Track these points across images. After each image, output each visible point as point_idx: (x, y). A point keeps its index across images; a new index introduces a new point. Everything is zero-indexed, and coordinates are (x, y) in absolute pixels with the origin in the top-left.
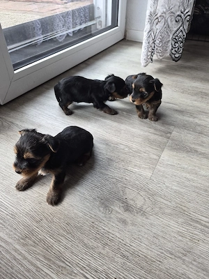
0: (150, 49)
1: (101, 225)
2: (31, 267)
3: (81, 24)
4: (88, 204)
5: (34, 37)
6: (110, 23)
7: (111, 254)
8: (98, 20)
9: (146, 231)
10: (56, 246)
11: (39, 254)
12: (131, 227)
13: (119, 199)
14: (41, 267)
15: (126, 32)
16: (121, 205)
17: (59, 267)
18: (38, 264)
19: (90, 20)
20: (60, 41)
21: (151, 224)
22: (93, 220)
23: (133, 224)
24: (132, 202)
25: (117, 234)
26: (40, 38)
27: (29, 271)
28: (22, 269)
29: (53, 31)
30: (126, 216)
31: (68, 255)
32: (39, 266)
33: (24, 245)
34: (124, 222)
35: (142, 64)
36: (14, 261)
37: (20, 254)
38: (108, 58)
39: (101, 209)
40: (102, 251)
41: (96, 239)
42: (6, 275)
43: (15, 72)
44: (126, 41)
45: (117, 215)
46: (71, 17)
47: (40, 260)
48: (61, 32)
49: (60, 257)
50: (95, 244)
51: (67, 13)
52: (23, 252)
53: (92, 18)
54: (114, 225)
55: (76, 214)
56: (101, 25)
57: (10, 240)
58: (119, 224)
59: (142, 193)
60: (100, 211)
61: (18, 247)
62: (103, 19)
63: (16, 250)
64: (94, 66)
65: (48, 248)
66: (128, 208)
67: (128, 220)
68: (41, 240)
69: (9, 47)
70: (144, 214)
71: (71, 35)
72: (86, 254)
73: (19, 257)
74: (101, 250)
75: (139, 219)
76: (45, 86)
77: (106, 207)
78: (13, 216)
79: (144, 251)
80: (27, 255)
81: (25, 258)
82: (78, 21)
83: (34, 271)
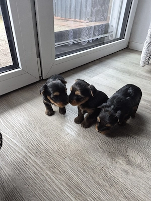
0: (148, 55)
1: (108, 170)
2: (57, 189)
3: (98, 35)
4: (99, 154)
5: (68, 40)
6: (119, 36)
7: (116, 193)
8: (111, 34)
9: (144, 182)
10: (75, 178)
11: (63, 181)
12: (131, 177)
13: (123, 155)
14: (64, 191)
15: (129, 43)
16: (124, 159)
17: (77, 193)
18: (62, 188)
19: (105, 34)
20: (83, 45)
21: (148, 178)
22: (103, 166)
23: (133, 175)
24: (132, 159)
25: (121, 180)
26: (71, 41)
27: (55, 191)
28: (51, 188)
29: (79, 38)
30: (127, 168)
31: (83, 186)
32: (63, 189)
33: (53, 173)
34: (127, 172)
35: (141, 65)
36: (45, 182)
37: (50, 178)
38: (115, 58)
39: (109, 159)
40: (109, 190)
41: (105, 180)
42: (40, 191)
43: (56, 59)
44: (128, 49)
45: (121, 166)
46: (93, 30)
47: (63, 186)
48: (85, 39)
49: (78, 187)
50: (104, 183)
51: (91, 27)
52: (52, 177)
53: (106, 32)
54: (118, 173)
55: (90, 159)
56: (112, 37)
57: (43, 167)
58: (122, 173)
59: (141, 154)
60: (108, 160)
61: (49, 173)
62: (114, 33)
63: (47, 175)
64: (105, 63)
65: (70, 178)
66: (129, 162)
67: (129, 171)
68: (65, 172)
69: (56, 44)
70: (142, 169)
71: (91, 42)
72: (97, 189)
73: (49, 180)
74: (107, 188)
75: (138, 172)
76: (72, 71)
77: (112, 158)
78: (47, 151)
79: (142, 197)
80: (54, 180)
81: (53, 182)
82: (97, 33)
83: (59, 192)
